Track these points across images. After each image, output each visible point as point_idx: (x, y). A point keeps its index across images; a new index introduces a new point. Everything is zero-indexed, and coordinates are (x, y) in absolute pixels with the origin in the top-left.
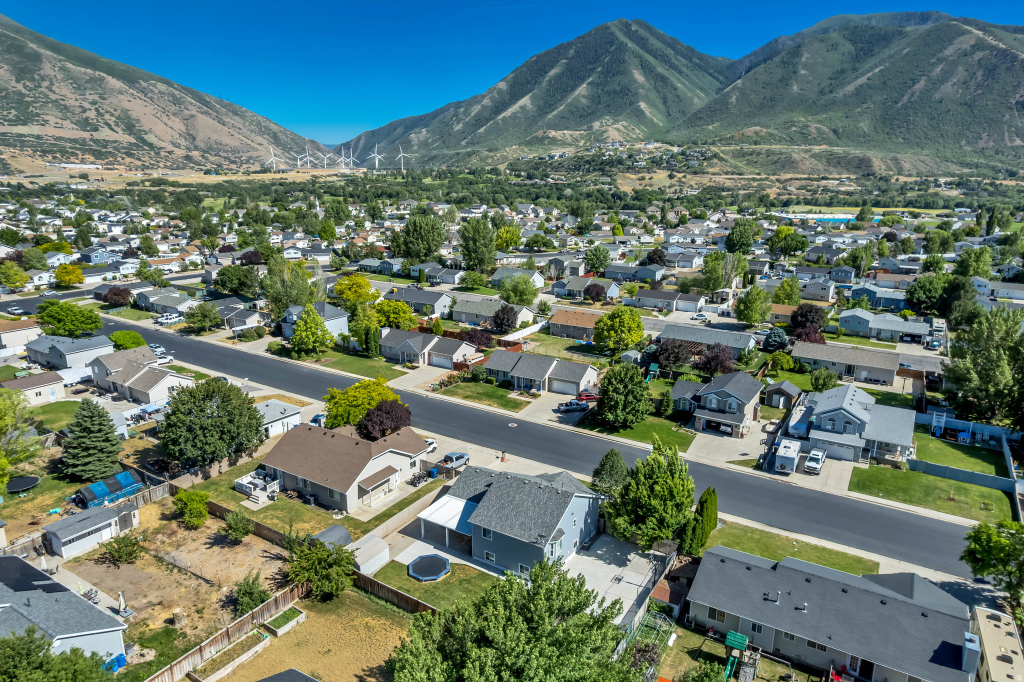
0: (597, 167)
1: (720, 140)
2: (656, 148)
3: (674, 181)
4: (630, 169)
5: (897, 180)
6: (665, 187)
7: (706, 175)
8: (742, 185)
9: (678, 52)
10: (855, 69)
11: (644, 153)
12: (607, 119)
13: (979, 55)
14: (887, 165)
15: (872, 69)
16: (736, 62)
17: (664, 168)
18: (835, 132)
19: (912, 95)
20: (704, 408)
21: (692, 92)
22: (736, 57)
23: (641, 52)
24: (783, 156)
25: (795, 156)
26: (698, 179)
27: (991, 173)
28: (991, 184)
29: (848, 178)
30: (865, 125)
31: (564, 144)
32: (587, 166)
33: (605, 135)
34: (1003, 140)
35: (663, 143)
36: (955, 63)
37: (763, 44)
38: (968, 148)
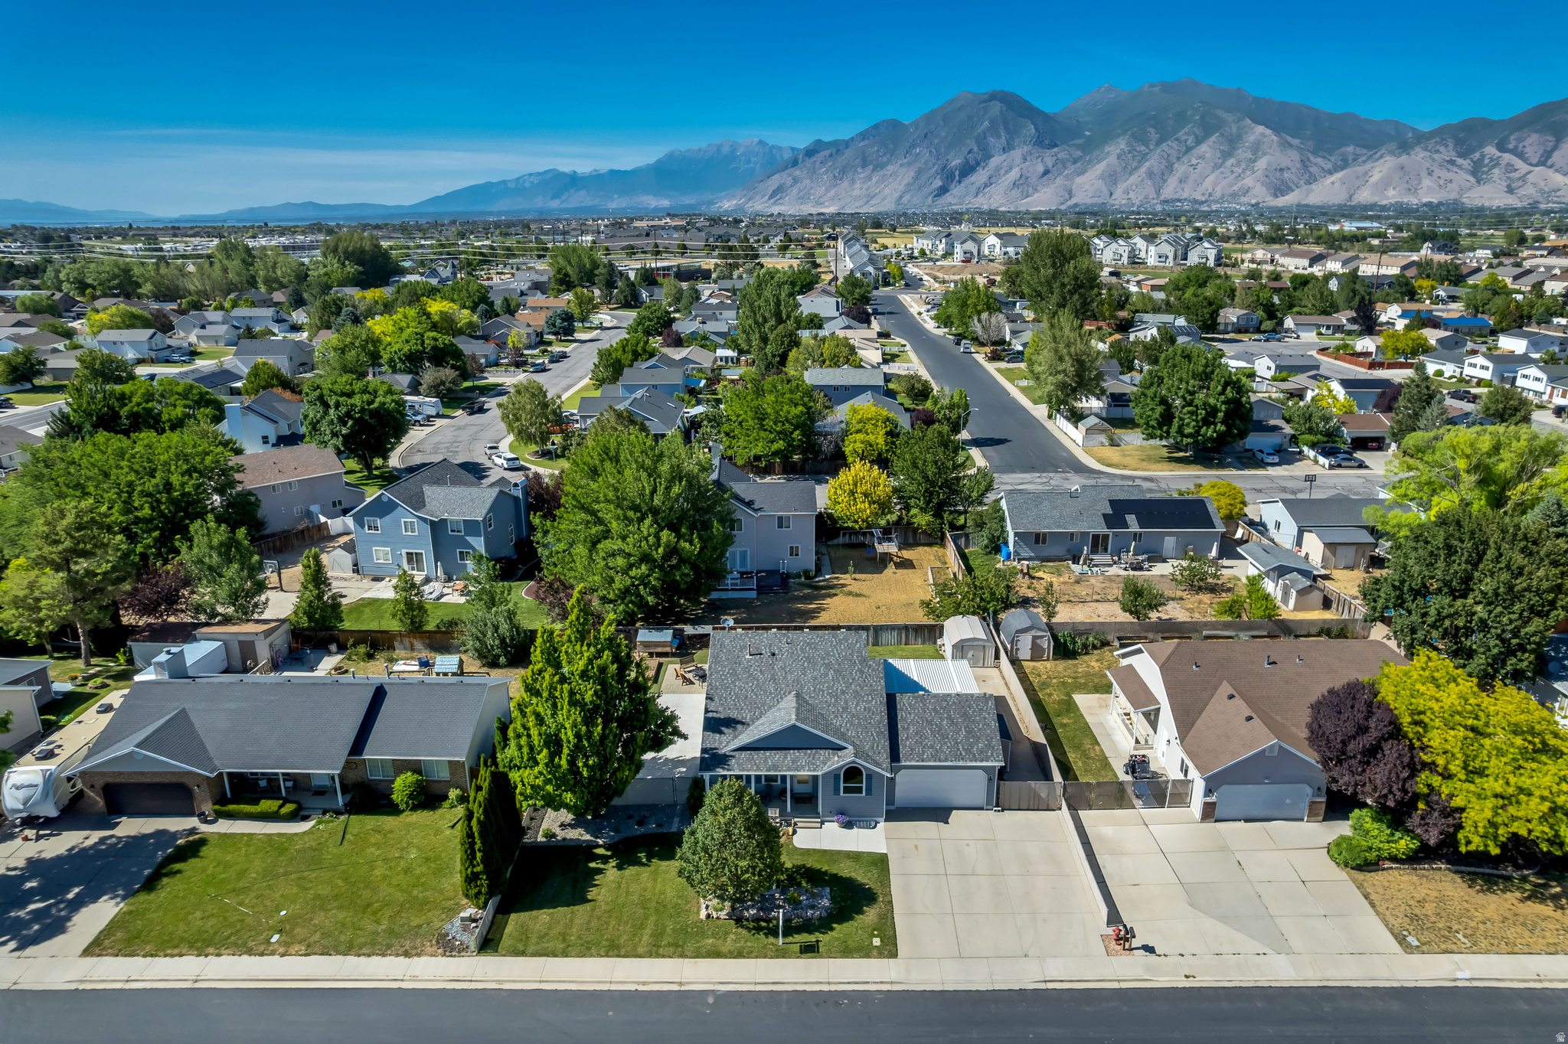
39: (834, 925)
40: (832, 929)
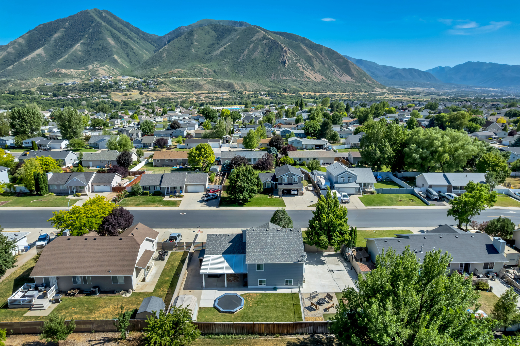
0: (98, 89)
1: (162, 75)
2: (129, 79)
3: (143, 96)
4: (118, 90)
5: (245, 93)
6: (139, 99)
7: (159, 92)
8: (178, 97)
9: (131, 30)
10: (218, 44)
11: (123, 82)
12: (96, 64)
13: (265, 41)
14: (240, 86)
15: (225, 44)
16: (162, 37)
17: (136, 89)
18: (215, 71)
19: (244, 56)
20: (281, 184)
21: (142, 51)
22: (161, 35)
23: (111, 28)
24: (195, 83)
25: (200, 82)
26: (155, 94)
27: (278, 90)
28: (280, 94)
29: (226, 92)
30: (227, 69)
31: (72, 77)
32: (91, 89)
33: (97, 73)
34: (279, 77)
35: (131, 77)
36: (257, 44)
37: (174, 29)
38: (268, 80)
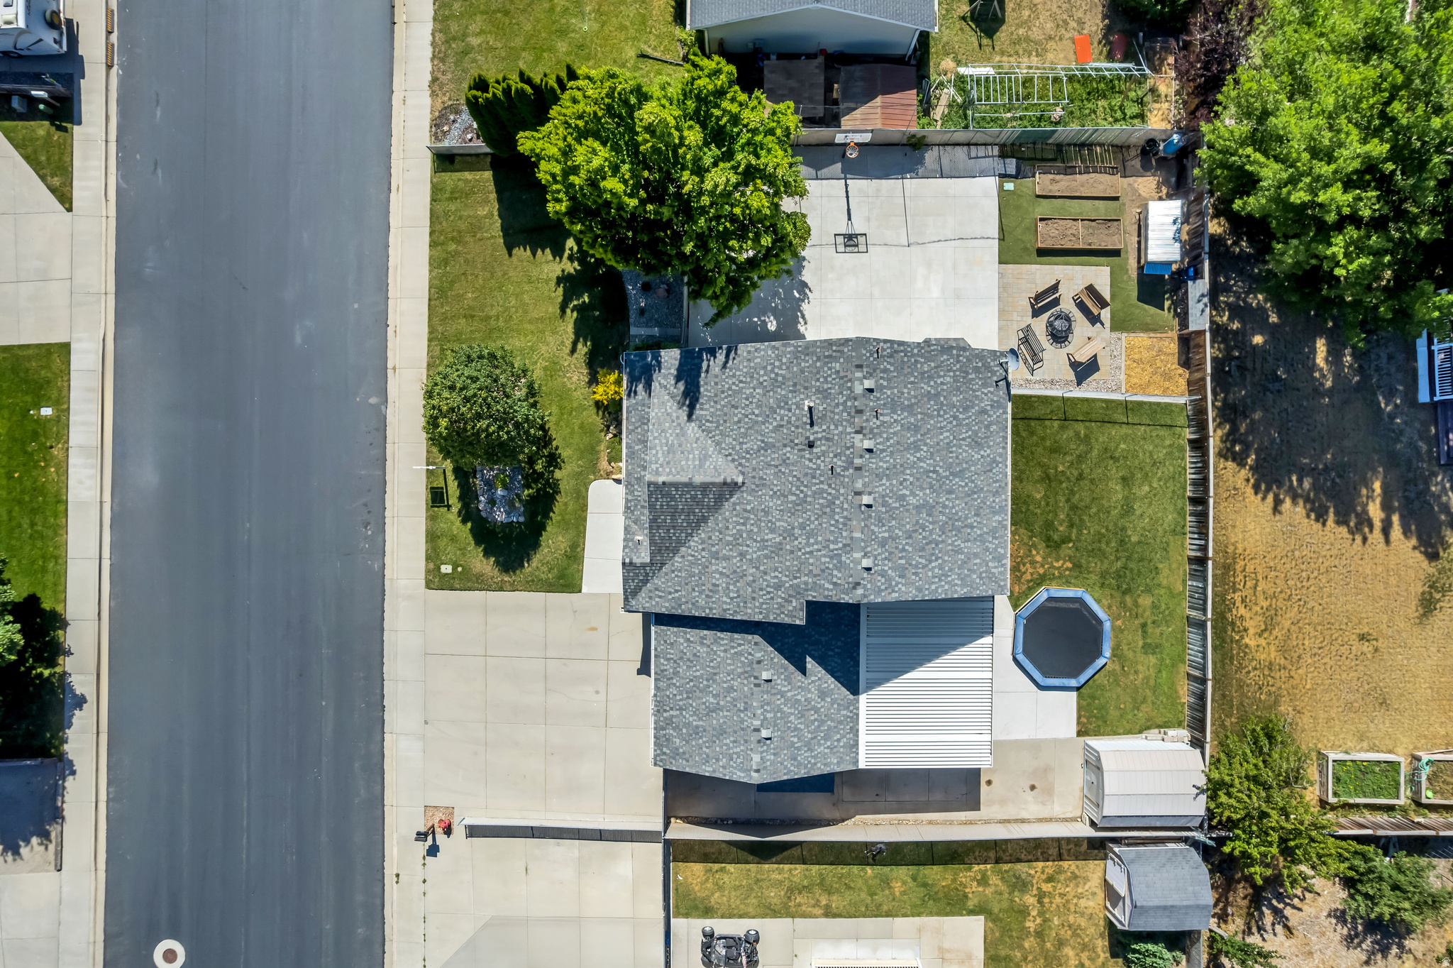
39: (469, 525)
40: (464, 522)
